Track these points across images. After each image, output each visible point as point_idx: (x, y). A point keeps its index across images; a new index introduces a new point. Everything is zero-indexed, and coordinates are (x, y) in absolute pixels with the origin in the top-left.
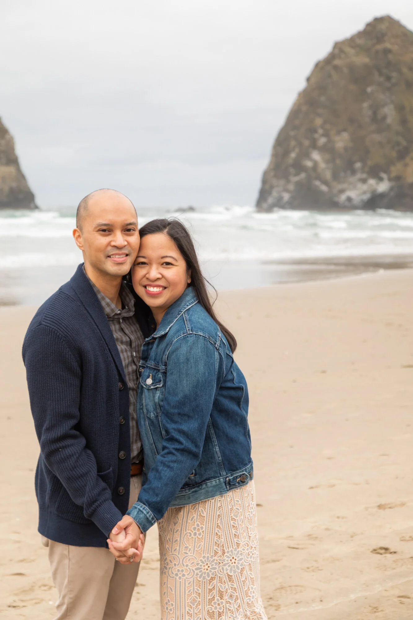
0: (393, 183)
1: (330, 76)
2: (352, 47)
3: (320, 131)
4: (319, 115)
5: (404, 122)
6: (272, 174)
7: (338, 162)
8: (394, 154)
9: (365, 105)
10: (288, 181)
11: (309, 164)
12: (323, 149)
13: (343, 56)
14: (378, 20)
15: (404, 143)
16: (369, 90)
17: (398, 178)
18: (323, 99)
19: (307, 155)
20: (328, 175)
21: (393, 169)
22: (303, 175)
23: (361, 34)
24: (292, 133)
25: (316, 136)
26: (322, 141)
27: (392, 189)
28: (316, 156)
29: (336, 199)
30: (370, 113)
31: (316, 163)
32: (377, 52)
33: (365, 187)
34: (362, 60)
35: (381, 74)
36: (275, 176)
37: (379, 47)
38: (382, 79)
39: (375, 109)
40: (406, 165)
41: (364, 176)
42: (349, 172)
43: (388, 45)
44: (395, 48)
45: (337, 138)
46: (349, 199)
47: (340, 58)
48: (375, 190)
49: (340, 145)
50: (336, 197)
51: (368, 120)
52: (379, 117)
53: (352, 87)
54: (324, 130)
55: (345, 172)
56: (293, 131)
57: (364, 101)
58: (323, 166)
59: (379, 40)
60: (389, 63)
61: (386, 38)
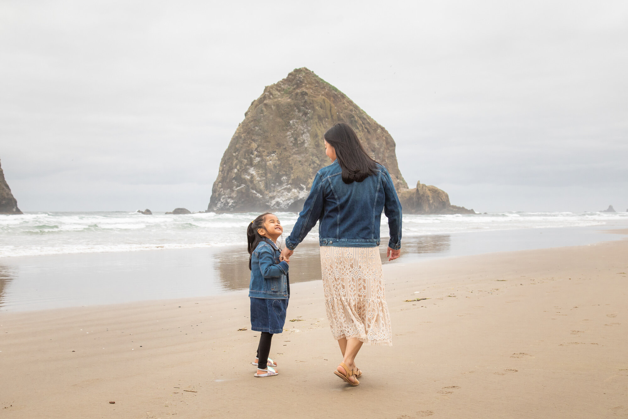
2: (279, 91)
3: (256, 153)
4: (254, 140)
6: (220, 184)
7: (269, 175)
8: (311, 170)
9: (289, 133)
10: (233, 191)
11: (248, 177)
12: (258, 166)
13: (271, 96)
14: (297, 71)
15: (318, 162)
16: (291, 122)
19: (246, 171)
20: (262, 186)
22: (243, 186)
23: (285, 81)
24: (234, 154)
25: (253, 156)
26: (258, 159)
28: (252, 171)
29: (268, 204)
30: (292, 139)
31: (252, 176)
32: (297, 94)
33: (289, 194)
34: (286, 100)
35: (300, 111)
37: (298, 91)
38: (300, 114)
39: (296, 136)
41: (289, 186)
42: (277, 184)
43: (305, 90)
44: (309, 92)
45: (268, 158)
46: (278, 204)
47: (270, 98)
48: (298, 197)
49: (270, 163)
50: (268, 202)
51: (291, 144)
52: (299, 142)
53: (279, 120)
54: (257, 151)
55: (275, 184)
56: (235, 153)
57: (288, 130)
58: (258, 179)
59: (299, 84)
60: (305, 102)
61: (303, 85)
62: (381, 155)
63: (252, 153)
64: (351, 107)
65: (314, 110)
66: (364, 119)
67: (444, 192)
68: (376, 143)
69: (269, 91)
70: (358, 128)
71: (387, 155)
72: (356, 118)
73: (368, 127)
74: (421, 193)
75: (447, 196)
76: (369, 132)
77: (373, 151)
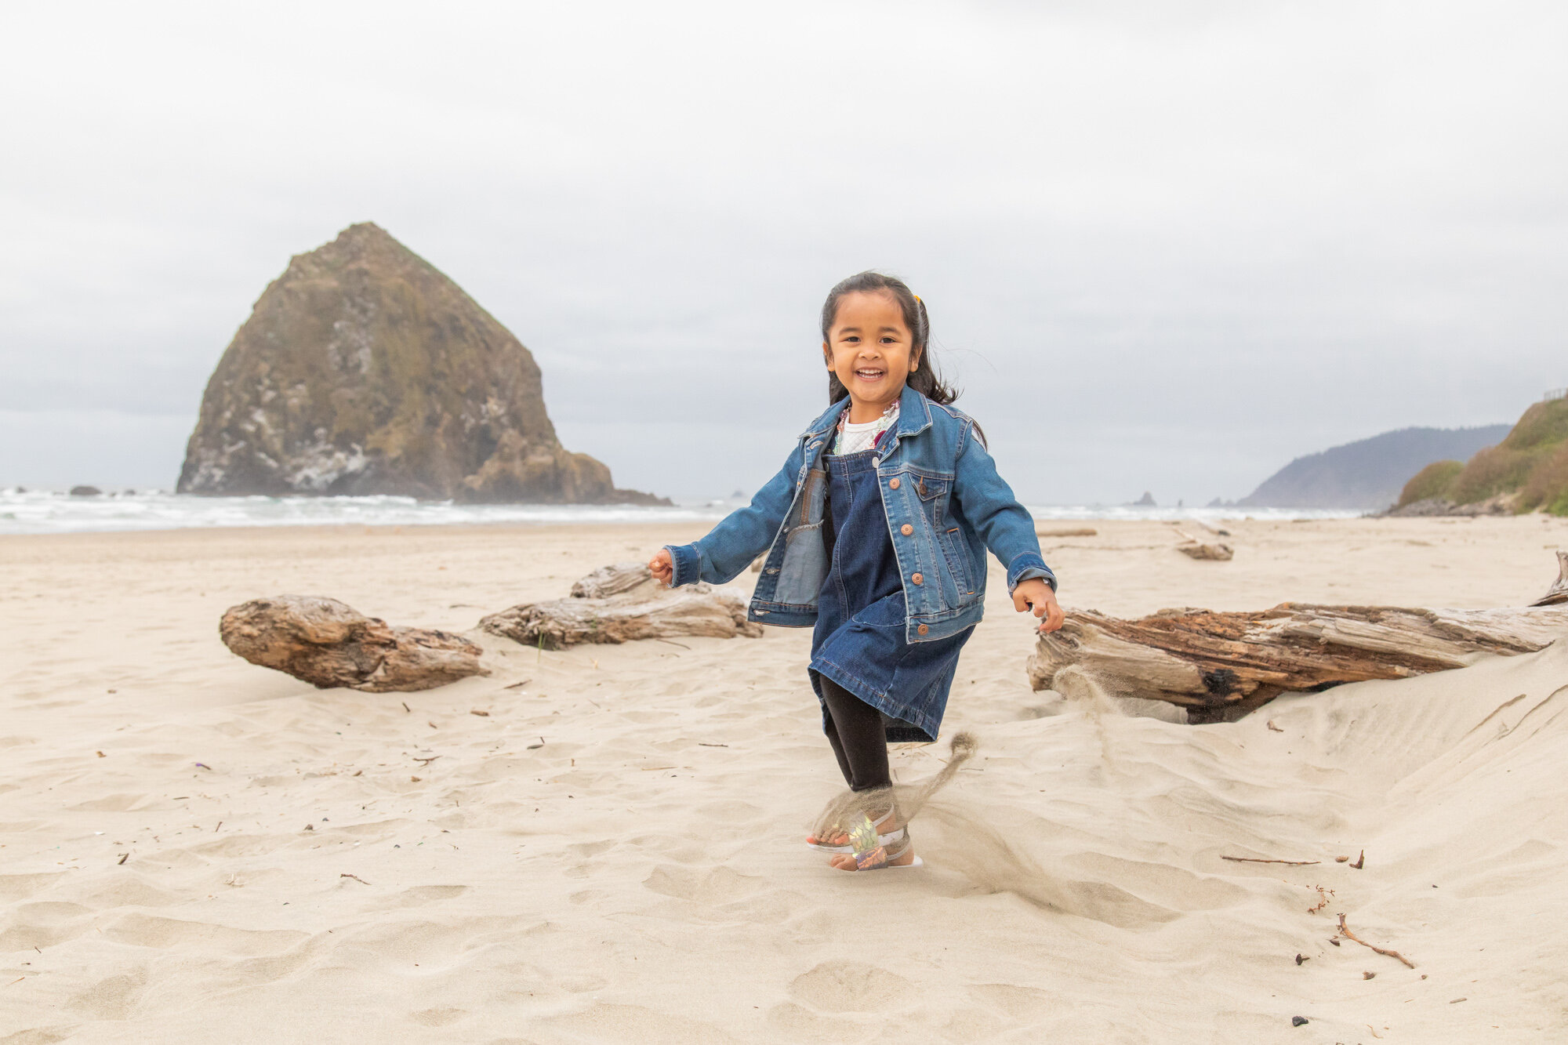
0: (369, 459)
1: (281, 304)
2: (317, 265)
3: (267, 382)
4: (265, 359)
5: (385, 372)
6: (200, 440)
7: (292, 426)
8: (371, 417)
9: (332, 347)
10: (222, 453)
11: (251, 428)
12: (271, 408)
13: (301, 275)
14: (356, 228)
15: (385, 402)
16: (337, 325)
17: (377, 452)
18: (271, 335)
19: (247, 415)
20: (278, 445)
21: (369, 437)
22: (241, 444)
23: (329, 247)
24: (226, 383)
25: (260, 388)
26: (270, 395)
27: (367, 467)
28: (260, 417)
29: (288, 479)
30: (338, 358)
31: (259, 427)
32: (349, 273)
33: (330, 463)
34: (331, 283)
35: (354, 305)
36: (203, 445)
37: (353, 267)
38: (355, 312)
39: (346, 352)
40: (388, 433)
41: (330, 447)
42: (308, 442)
43: (365, 264)
44: (374, 269)
45: (290, 392)
46: (308, 480)
47: (297, 278)
48: (344, 468)
49: (294, 402)
50: (289, 475)
51: (336, 368)
52: (351, 364)
53: (313, 320)
54: (272, 380)
55: (302, 441)
56: (227, 379)
57: (330, 341)
58: (270, 431)
59: (355, 256)
60: (365, 289)
61: (364, 255)
62: (508, 393)
63: (260, 382)
64: (455, 301)
65: (379, 302)
66: (481, 324)
67: (602, 466)
68: (499, 370)
69: (298, 264)
70: (466, 341)
71: (520, 393)
72: (463, 321)
73: (487, 338)
74: (561, 465)
75: (608, 472)
76: (488, 348)
77: (495, 384)
